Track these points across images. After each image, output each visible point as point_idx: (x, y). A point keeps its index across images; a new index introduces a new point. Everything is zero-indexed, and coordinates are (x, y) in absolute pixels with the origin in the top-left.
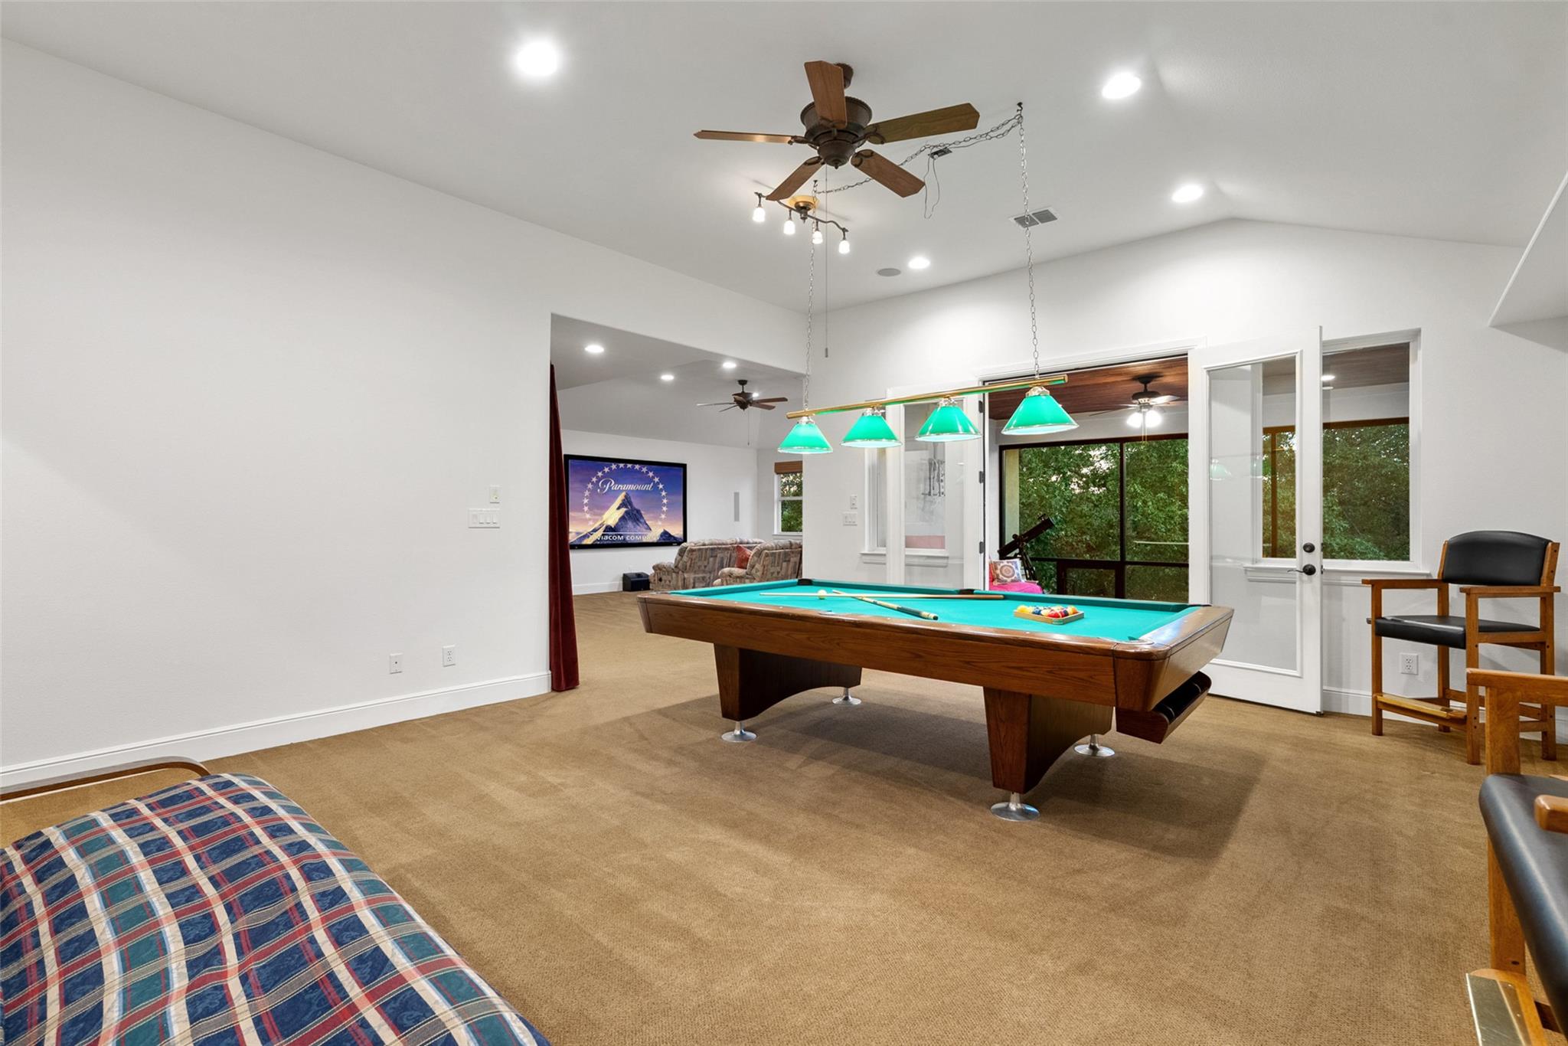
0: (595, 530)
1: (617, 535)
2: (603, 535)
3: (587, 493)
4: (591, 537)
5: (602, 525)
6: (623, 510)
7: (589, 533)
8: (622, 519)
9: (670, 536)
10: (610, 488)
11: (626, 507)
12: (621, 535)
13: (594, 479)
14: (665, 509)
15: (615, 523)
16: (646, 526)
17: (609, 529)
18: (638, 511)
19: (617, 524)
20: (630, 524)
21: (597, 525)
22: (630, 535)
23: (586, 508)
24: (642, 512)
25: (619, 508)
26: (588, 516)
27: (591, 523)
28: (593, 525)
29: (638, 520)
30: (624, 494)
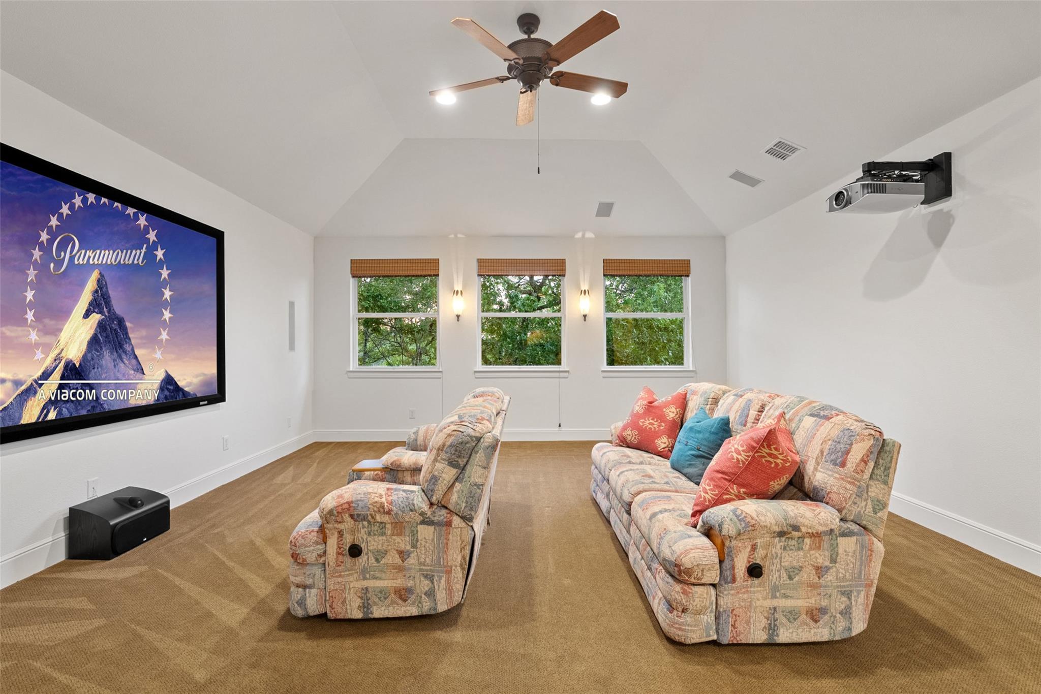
0: (46, 375)
1: (84, 387)
2: (61, 387)
3: (32, 274)
4: (40, 392)
5: (58, 359)
6: (96, 317)
7: (36, 381)
8: (94, 342)
9: (178, 389)
10: (72, 258)
11: (101, 312)
12: (91, 387)
13: (44, 236)
14: (167, 315)
15: (81, 355)
16: (134, 362)
17: (72, 371)
18: (121, 322)
19: (84, 356)
20: (107, 358)
21: (49, 361)
22: (107, 386)
23: (30, 316)
24: (128, 324)
25: (87, 315)
26: (34, 336)
27: (39, 355)
28: (44, 359)
29: (121, 346)
30: (95, 275)
